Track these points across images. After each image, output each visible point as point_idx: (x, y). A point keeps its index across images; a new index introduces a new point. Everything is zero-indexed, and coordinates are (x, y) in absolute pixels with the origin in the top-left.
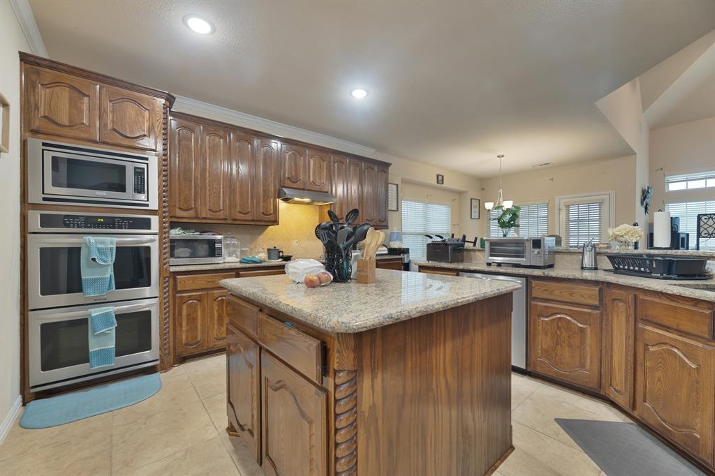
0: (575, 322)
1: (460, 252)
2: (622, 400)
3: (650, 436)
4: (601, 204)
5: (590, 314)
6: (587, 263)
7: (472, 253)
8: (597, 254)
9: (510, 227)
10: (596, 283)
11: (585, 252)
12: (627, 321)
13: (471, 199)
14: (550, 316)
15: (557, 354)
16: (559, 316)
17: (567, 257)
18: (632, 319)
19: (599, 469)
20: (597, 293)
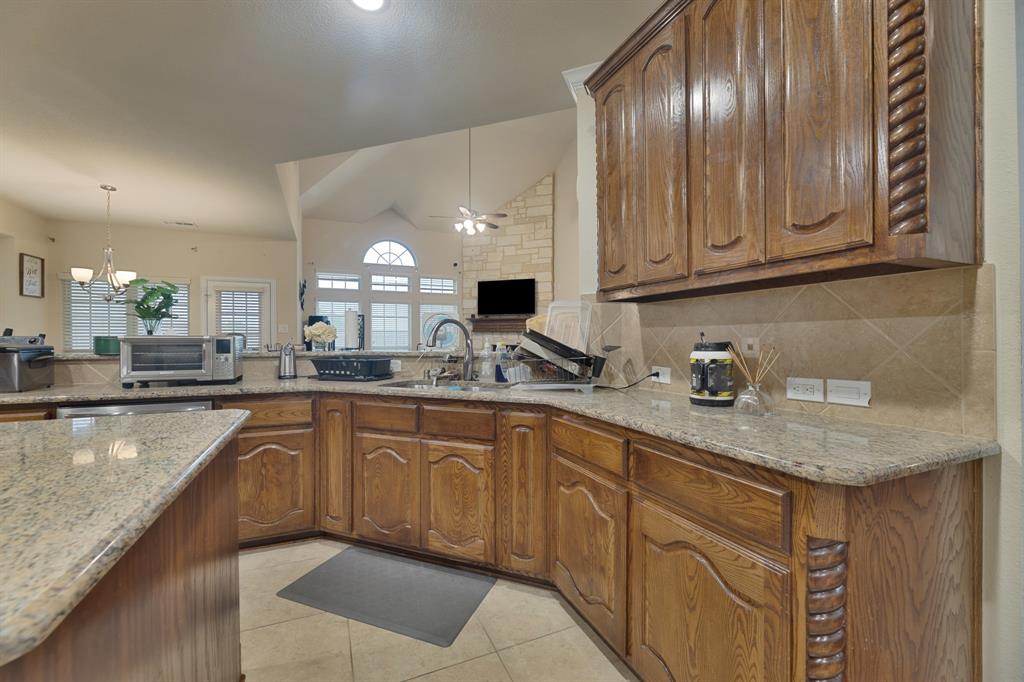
0: (285, 450)
1: (45, 365)
2: (339, 527)
3: (367, 550)
4: (260, 294)
5: (303, 434)
6: (288, 370)
7: (72, 367)
8: (296, 358)
9: (159, 319)
10: (308, 394)
11: (283, 355)
12: (344, 432)
13: (22, 256)
14: (253, 450)
15: (261, 503)
16: (261, 448)
17: (259, 364)
18: (349, 430)
19: (345, 619)
20: (309, 407)
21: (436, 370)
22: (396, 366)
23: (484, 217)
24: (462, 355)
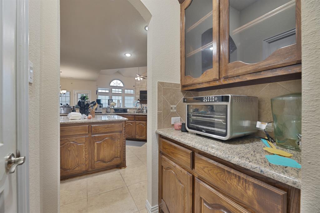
4: (87, 94)
21: (136, 111)
22: (128, 110)
23: (142, 76)
24: (140, 108)
